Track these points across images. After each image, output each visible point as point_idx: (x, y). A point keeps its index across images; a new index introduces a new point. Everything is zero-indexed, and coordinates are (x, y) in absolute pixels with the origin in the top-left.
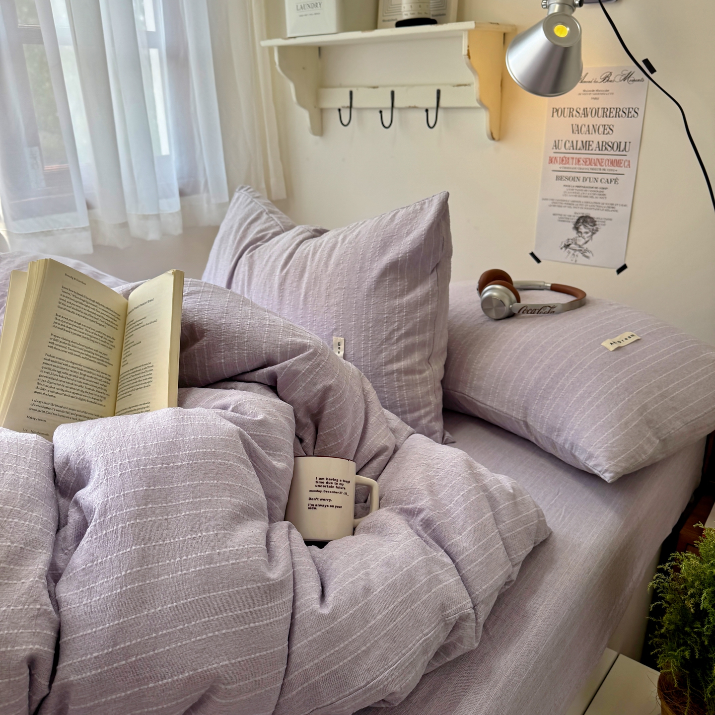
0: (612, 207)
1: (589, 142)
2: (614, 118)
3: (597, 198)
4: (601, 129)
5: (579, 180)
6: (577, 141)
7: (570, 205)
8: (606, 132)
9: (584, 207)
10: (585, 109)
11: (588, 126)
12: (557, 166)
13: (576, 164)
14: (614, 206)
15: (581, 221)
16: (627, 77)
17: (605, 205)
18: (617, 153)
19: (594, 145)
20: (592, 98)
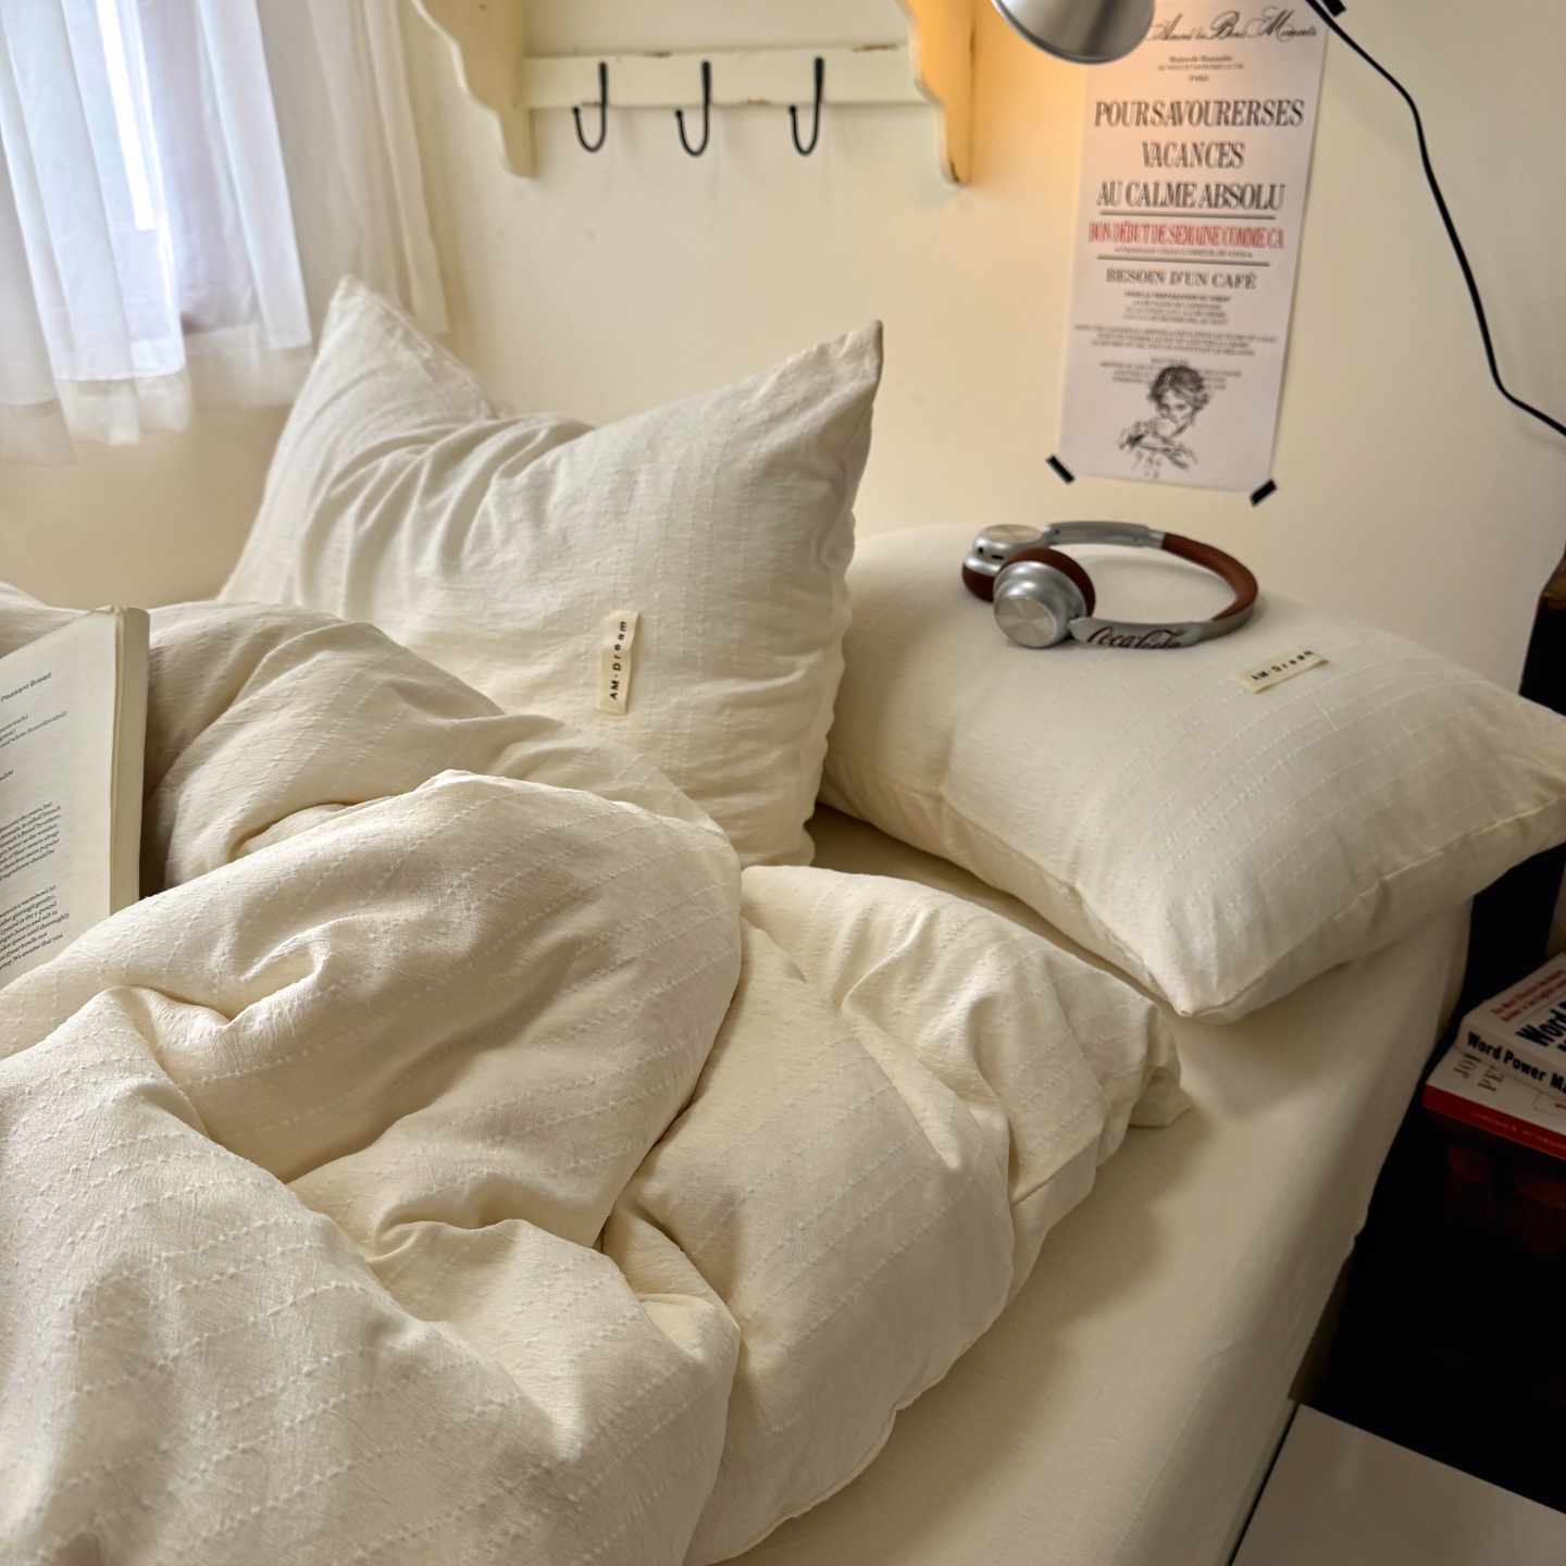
0: (1240, 345)
1: (1186, 185)
2: (1245, 127)
3: (1204, 322)
4: (1215, 154)
5: (1161, 277)
6: (1157, 185)
7: (1141, 339)
8: (1225, 161)
9: (1175, 344)
10: (1175, 106)
11: (1184, 147)
12: (1109, 246)
13: (1154, 241)
14: (1245, 341)
15: (1169, 378)
16: (1275, 25)
17: (1224, 340)
18: (1253, 211)
19: (1198, 194)
20: (1191, 78)
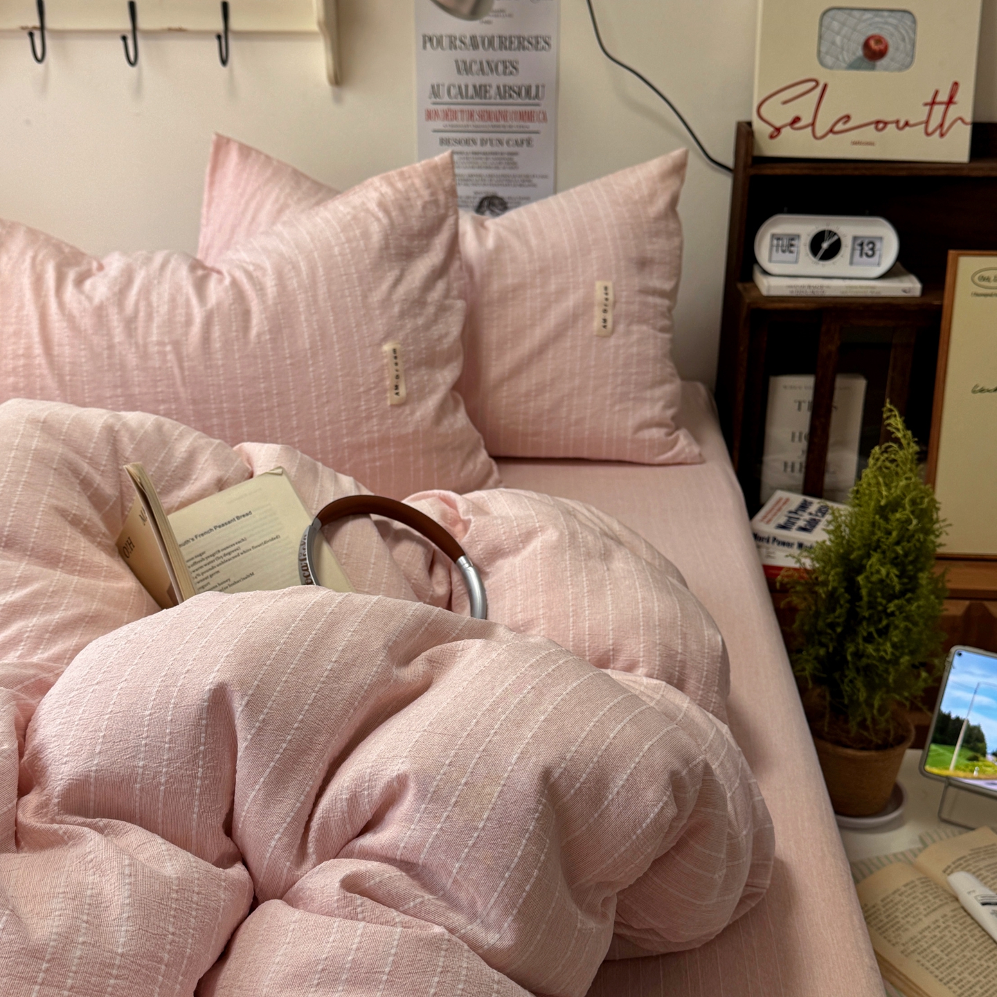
0: (527, 181)
1: (485, 86)
2: (517, 52)
3: (504, 168)
4: (501, 68)
5: (474, 142)
6: (467, 86)
7: (468, 180)
8: (508, 71)
9: (488, 182)
10: (473, 38)
11: (481, 63)
12: (439, 124)
13: (468, 120)
14: (530, 178)
15: (486, 203)
17: (517, 178)
18: (527, 101)
19: (493, 91)
